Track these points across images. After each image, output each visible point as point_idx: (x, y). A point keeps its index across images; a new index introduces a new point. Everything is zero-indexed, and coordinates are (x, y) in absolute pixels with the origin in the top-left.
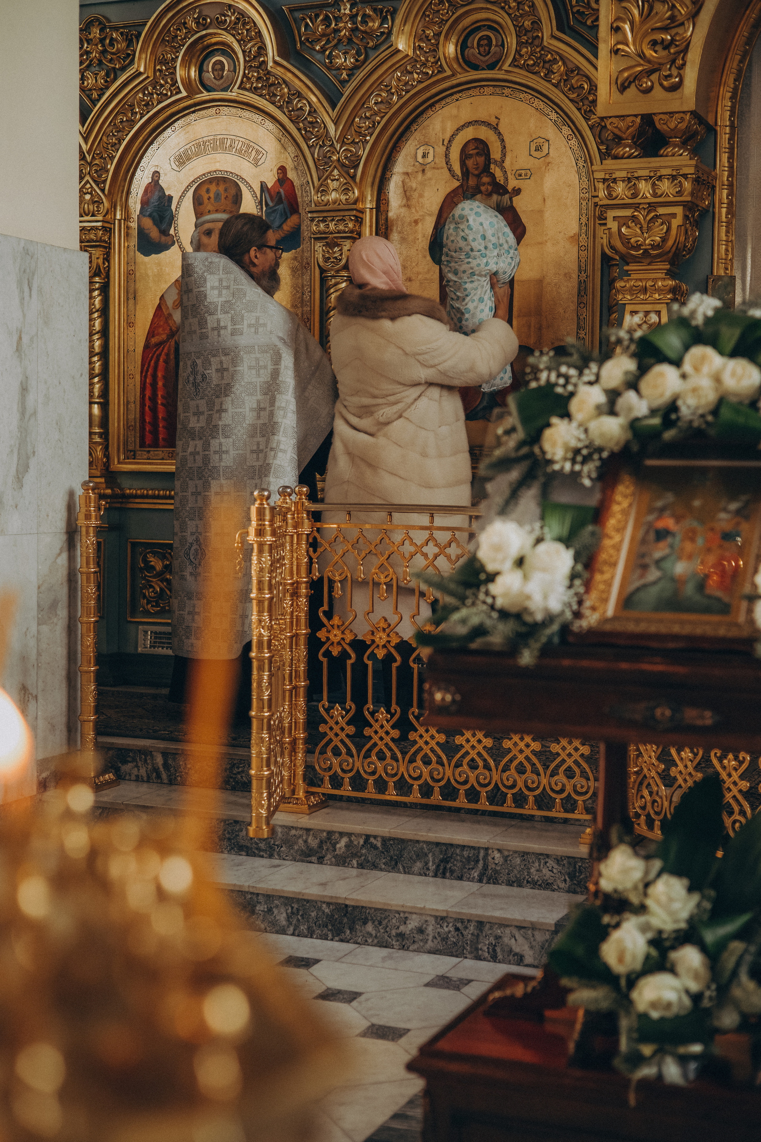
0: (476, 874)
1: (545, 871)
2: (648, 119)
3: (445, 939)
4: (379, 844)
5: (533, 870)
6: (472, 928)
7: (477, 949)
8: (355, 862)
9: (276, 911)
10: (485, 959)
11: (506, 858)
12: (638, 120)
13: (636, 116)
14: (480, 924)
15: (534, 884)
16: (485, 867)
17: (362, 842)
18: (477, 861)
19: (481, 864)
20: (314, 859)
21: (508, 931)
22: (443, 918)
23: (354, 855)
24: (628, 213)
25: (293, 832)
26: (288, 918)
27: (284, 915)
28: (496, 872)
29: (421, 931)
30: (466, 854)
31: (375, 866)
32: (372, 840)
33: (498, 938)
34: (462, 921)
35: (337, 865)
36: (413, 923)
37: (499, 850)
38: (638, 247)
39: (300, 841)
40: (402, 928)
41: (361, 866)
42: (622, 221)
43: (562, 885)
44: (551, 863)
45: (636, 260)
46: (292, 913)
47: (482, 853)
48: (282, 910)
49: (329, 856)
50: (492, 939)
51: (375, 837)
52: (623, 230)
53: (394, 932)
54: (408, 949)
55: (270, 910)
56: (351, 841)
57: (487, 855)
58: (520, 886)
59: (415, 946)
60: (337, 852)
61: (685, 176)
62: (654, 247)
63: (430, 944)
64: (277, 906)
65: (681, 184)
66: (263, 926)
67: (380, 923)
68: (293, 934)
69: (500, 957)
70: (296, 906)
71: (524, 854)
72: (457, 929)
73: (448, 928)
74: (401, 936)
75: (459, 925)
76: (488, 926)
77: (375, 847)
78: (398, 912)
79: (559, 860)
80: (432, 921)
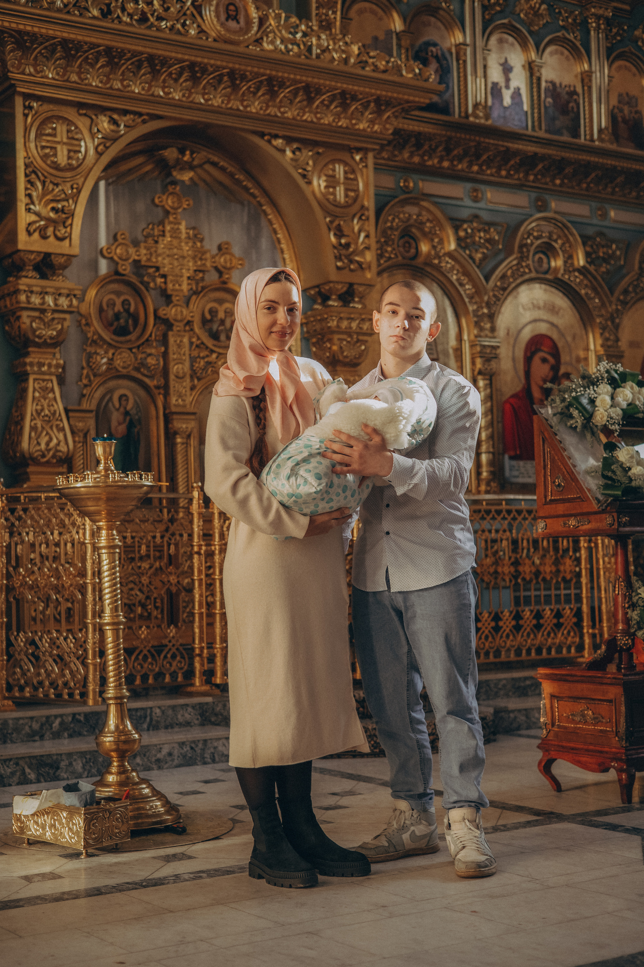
0: (145, 726)
1: (187, 715)
2: (47, 255)
3: (184, 756)
4: (82, 719)
5: (179, 717)
6: (200, 745)
7: (204, 758)
8: (66, 735)
9: (74, 763)
10: (209, 763)
11: (163, 712)
12: (42, 255)
13: (41, 252)
14: (205, 741)
15: (180, 725)
16: (151, 719)
17: (70, 719)
18: (146, 717)
19: (148, 719)
20: (37, 738)
21: (221, 742)
22: (183, 743)
23: (66, 729)
24: (36, 314)
25: (21, 722)
26: (84, 767)
27: (81, 765)
28: (158, 722)
29: (170, 754)
30: (139, 714)
31: (80, 734)
32: (77, 716)
33: (215, 748)
34: (194, 742)
35: (54, 738)
36: (165, 750)
37: (159, 707)
38: (39, 337)
39: (27, 728)
40: (159, 756)
41: (70, 736)
42: (33, 318)
43: (196, 722)
44: (190, 709)
45: (38, 345)
46: (86, 762)
47: (149, 711)
48: (80, 762)
49: (48, 733)
50: (212, 750)
51: (79, 714)
52: (34, 325)
53: (153, 760)
54: (163, 769)
55: (71, 764)
56: (63, 720)
57: (151, 712)
58: (172, 727)
59: (166, 766)
60: (54, 729)
61: (75, 296)
62: (51, 338)
63: (176, 762)
64: (75, 760)
65: (71, 301)
66: (65, 776)
67: (145, 755)
68: (87, 777)
69: (217, 759)
70: (88, 757)
71: (173, 708)
72: (192, 748)
73: (187, 749)
74: (158, 761)
75: (193, 745)
76: (209, 742)
77: (80, 721)
78: (156, 745)
79: (193, 707)
80: (176, 745)
